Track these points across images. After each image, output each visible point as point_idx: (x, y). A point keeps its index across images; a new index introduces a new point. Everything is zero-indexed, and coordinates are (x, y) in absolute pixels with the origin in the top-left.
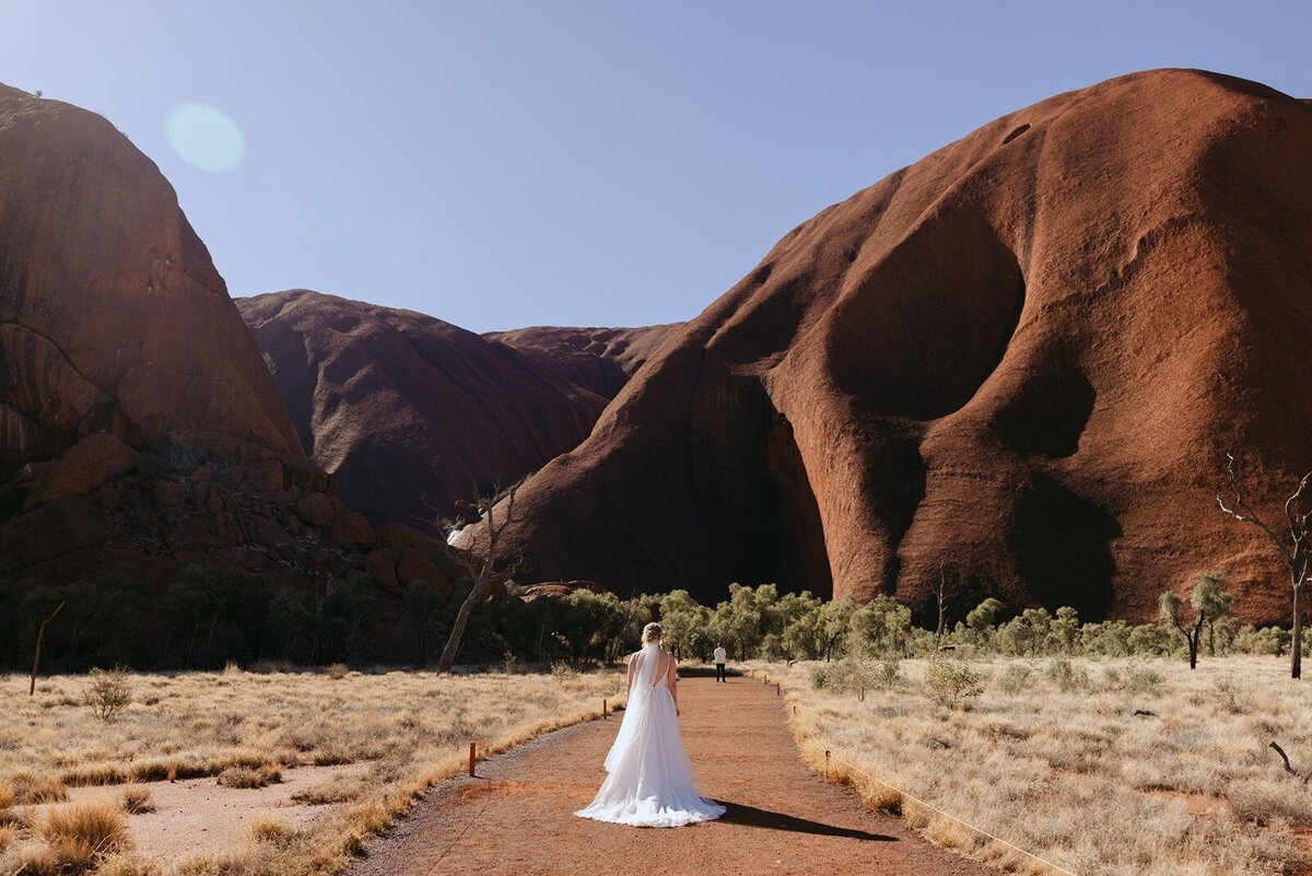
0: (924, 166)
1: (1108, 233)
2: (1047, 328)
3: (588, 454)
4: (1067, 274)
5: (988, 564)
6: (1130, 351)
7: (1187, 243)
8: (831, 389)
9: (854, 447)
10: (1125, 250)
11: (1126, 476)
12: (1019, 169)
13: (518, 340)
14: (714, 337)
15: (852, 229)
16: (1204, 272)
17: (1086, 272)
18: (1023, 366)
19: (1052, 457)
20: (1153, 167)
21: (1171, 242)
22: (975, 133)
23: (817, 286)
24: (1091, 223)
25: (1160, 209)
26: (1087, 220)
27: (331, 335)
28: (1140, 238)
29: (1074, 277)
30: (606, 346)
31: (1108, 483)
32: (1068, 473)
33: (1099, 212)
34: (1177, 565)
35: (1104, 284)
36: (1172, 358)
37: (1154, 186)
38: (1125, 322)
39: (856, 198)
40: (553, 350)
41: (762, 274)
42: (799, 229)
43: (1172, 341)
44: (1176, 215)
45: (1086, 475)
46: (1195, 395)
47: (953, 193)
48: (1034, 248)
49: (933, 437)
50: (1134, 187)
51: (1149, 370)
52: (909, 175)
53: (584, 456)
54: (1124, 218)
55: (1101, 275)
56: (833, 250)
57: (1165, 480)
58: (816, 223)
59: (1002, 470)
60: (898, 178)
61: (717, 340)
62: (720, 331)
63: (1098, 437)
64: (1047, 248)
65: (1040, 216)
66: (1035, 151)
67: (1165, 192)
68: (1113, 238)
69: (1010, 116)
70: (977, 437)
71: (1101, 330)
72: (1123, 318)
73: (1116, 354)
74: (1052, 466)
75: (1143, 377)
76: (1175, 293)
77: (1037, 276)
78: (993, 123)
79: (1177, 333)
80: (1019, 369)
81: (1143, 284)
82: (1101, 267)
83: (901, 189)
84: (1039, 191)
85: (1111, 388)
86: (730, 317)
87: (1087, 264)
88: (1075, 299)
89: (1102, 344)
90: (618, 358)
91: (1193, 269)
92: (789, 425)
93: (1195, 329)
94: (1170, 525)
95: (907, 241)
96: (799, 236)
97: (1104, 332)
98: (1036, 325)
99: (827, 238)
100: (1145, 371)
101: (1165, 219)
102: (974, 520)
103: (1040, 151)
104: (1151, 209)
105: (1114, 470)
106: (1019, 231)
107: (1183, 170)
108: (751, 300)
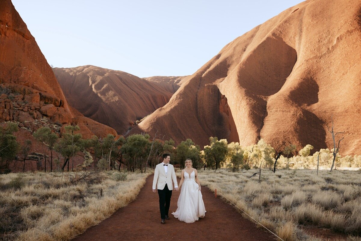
0: (266, 23)
1: (326, 37)
2: (306, 67)
3: (167, 108)
4: (313, 50)
5: (289, 138)
6: (334, 72)
7: (353, 38)
8: (239, 87)
9: (246, 104)
10: (332, 41)
11: (333, 110)
12: (297, 20)
13: (150, 80)
14: (204, 74)
15: (245, 42)
16: (359, 47)
17: (319, 49)
18: (298, 78)
19: (309, 105)
20: (341, 15)
21: (347, 38)
22: (282, 13)
23: (234, 59)
24: (321, 34)
25: (344, 28)
26: (319, 33)
27: (97, 77)
28: (337, 37)
29: (315, 51)
30: (174, 81)
31: (327, 113)
32: (314, 110)
33: (323, 31)
34: (351, 138)
35: (325, 52)
36: (348, 74)
37: (342, 21)
38: (332, 63)
39: (245, 34)
40: (160, 82)
41: (218, 57)
42: (229, 44)
43: (348, 68)
44: (349, 30)
45: (320, 110)
46: (356, 85)
47: (276, 28)
48: (302, 43)
49: (270, 100)
50: (335, 22)
51: (340, 78)
52: (261, 26)
53: (166, 108)
54: (331, 32)
55: (324, 50)
56: (239, 49)
57: (346, 111)
58: (234, 42)
59: (293, 109)
60: (258, 28)
61: (205, 75)
62: (206, 72)
63: (323, 99)
64: (306, 43)
65: (304, 33)
66: (302, 14)
67: (346, 23)
68: (328, 38)
69: (292, 7)
70: (284, 100)
71: (324, 66)
72: (331, 62)
73: (329, 73)
74: (308, 108)
75: (338, 80)
76: (349, 54)
77: (303, 51)
78: (287, 9)
79: (349, 66)
80: (297, 79)
81: (338, 51)
82: (324, 47)
83: (259, 30)
84: (303, 26)
85: (327, 84)
86: (209, 68)
87: (319, 47)
88: (316, 57)
89: (324, 71)
90: (178, 84)
91: (355, 46)
92: (226, 99)
93: (356, 65)
94: (348, 125)
95: (262, 43)
96: (229, 46)
97: (325, 67)
98: (302, 66)
99: (237, 45)
100: (339, 78)
101: (346, 31)
102: (284, 125)
103: (304, 14)
104: (341, 28)
105: (329, 109)
106: (297, 38)
107: (352, 15)
108: (215, 63)
